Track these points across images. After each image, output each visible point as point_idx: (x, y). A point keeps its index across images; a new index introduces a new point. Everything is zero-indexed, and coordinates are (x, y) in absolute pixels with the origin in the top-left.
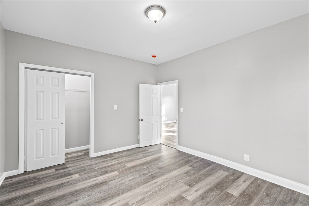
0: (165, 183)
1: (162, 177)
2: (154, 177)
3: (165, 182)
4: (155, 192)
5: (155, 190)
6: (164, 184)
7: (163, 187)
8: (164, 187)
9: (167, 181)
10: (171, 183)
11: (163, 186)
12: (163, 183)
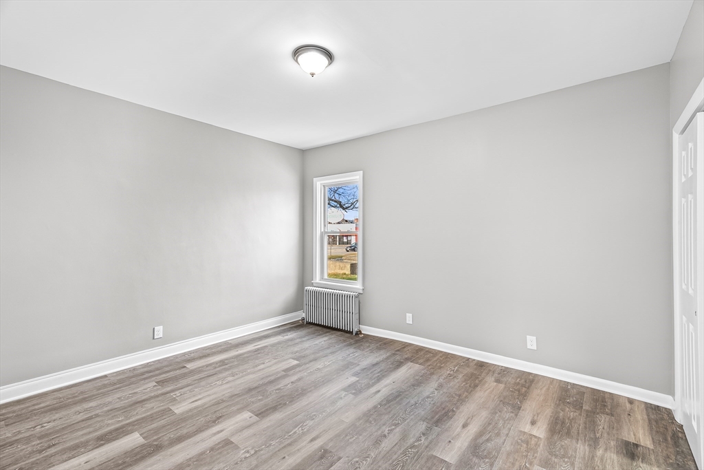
0: (289, 441)
1: (299, 460)
2: (322, 457)
3: (290, 445)
4: (314, 417)
5: (313, 421)
6: (292, 440)
7: (297, 429)
8: (294, 430)
9: (285, 447)
10: (273, 443)
11: (295, 433)
12: (295, 441)
